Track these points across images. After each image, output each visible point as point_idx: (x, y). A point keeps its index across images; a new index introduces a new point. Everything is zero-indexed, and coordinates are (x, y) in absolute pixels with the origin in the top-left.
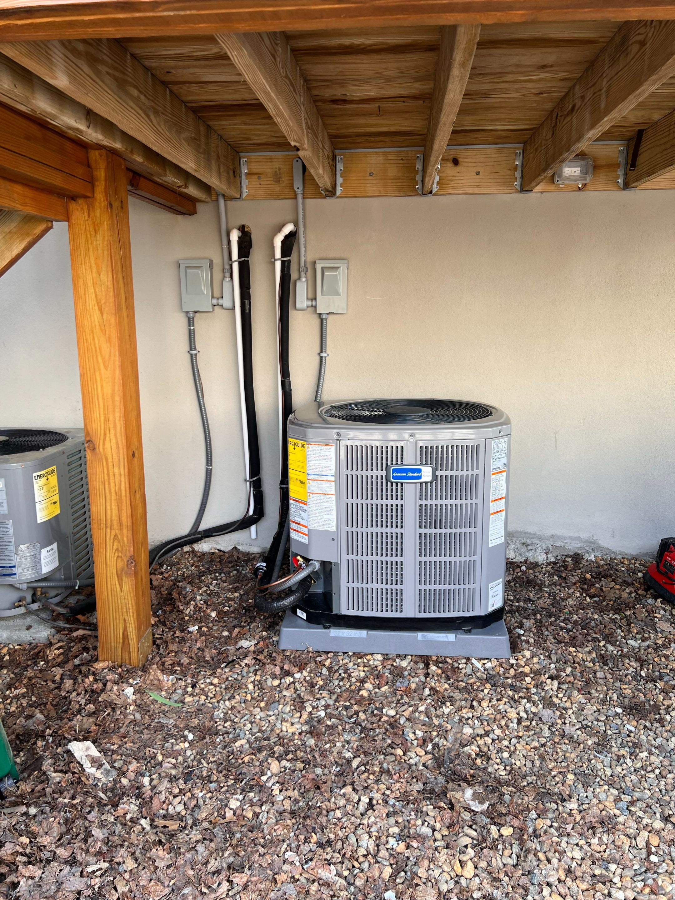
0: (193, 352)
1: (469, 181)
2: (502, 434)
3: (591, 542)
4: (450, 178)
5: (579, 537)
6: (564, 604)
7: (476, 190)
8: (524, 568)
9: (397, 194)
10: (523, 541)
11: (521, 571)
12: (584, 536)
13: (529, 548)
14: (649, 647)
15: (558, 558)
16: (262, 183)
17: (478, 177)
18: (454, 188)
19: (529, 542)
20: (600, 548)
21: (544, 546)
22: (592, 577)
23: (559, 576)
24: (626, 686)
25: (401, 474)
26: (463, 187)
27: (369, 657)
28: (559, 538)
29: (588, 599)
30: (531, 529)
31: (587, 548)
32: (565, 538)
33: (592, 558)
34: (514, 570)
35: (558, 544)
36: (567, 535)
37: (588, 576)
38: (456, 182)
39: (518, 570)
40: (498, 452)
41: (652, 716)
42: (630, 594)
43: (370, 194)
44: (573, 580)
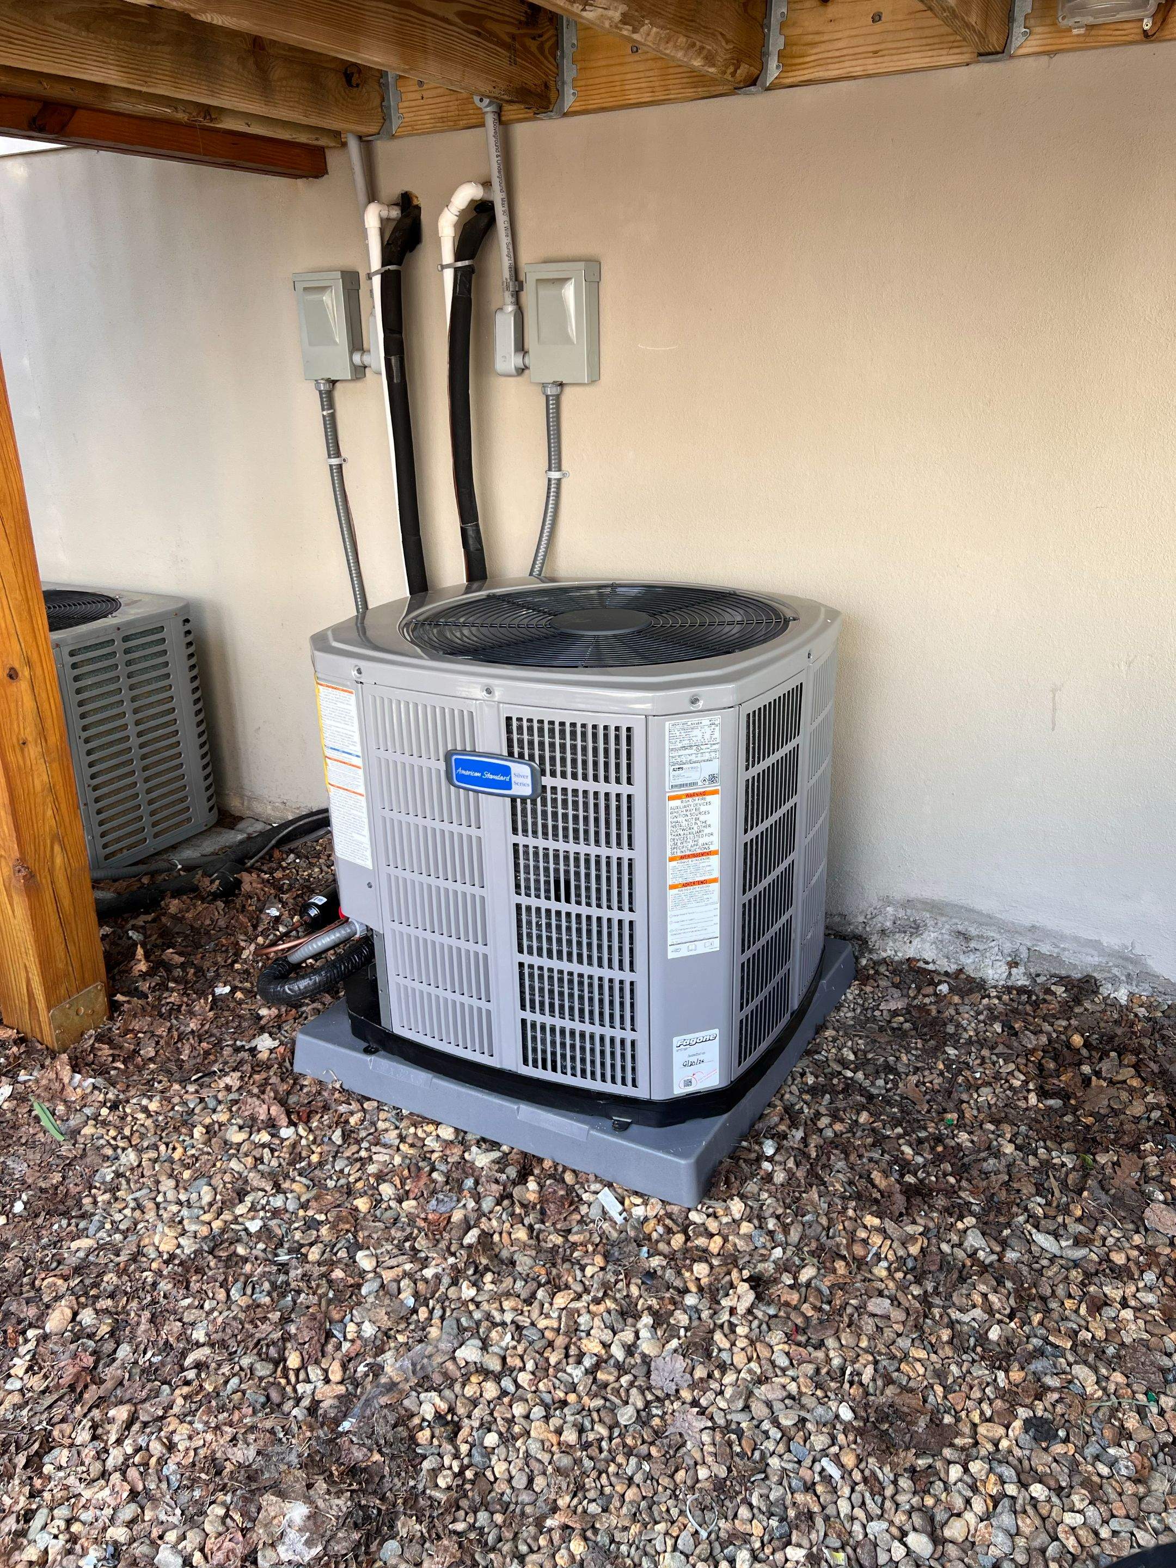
0: (335, 461)
1: (854, 42)
2: (701, 704)
3: (1127, 959)
4: (809, 38)
5: (1099, 942)
6: (965, 1097)
7: (871, 65)
8: (944, 988)
9: (690, 92)
10: (960, 928)
11: (935, 994)
12: (1111, 941)
13: (973, 944)
14: (1076, 1264)
15: (1039, 980)
16: (426, 94)
17: (878, 27)
18: (819, 63)
19: (973, 931)
20: (1145, 975)
21: (1008, 947)
22: (1087, 1045)
23: (1007, 1026)
24: (922, 1354)
25: (472, 773)
26: (840, 59)
27: (430, 1128)
28: (1045, 934)
29: (1033, 1099)
30: (984, 905)
31: (1115, 971)
32: (1063, 937)
33: (1122, 995)
34: (919, 989)
35: (1045, 948)
36: (1067, 932)
37: (1077, 1040)
38: (823, 47)
39: (930, 990)
40: (684, 748)
41: (908, 1457)
42: (1151, 1108)
43: (633, 98)
44: (1030, 1041)
